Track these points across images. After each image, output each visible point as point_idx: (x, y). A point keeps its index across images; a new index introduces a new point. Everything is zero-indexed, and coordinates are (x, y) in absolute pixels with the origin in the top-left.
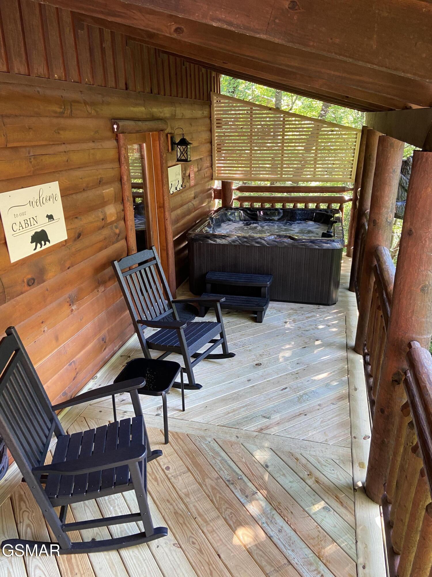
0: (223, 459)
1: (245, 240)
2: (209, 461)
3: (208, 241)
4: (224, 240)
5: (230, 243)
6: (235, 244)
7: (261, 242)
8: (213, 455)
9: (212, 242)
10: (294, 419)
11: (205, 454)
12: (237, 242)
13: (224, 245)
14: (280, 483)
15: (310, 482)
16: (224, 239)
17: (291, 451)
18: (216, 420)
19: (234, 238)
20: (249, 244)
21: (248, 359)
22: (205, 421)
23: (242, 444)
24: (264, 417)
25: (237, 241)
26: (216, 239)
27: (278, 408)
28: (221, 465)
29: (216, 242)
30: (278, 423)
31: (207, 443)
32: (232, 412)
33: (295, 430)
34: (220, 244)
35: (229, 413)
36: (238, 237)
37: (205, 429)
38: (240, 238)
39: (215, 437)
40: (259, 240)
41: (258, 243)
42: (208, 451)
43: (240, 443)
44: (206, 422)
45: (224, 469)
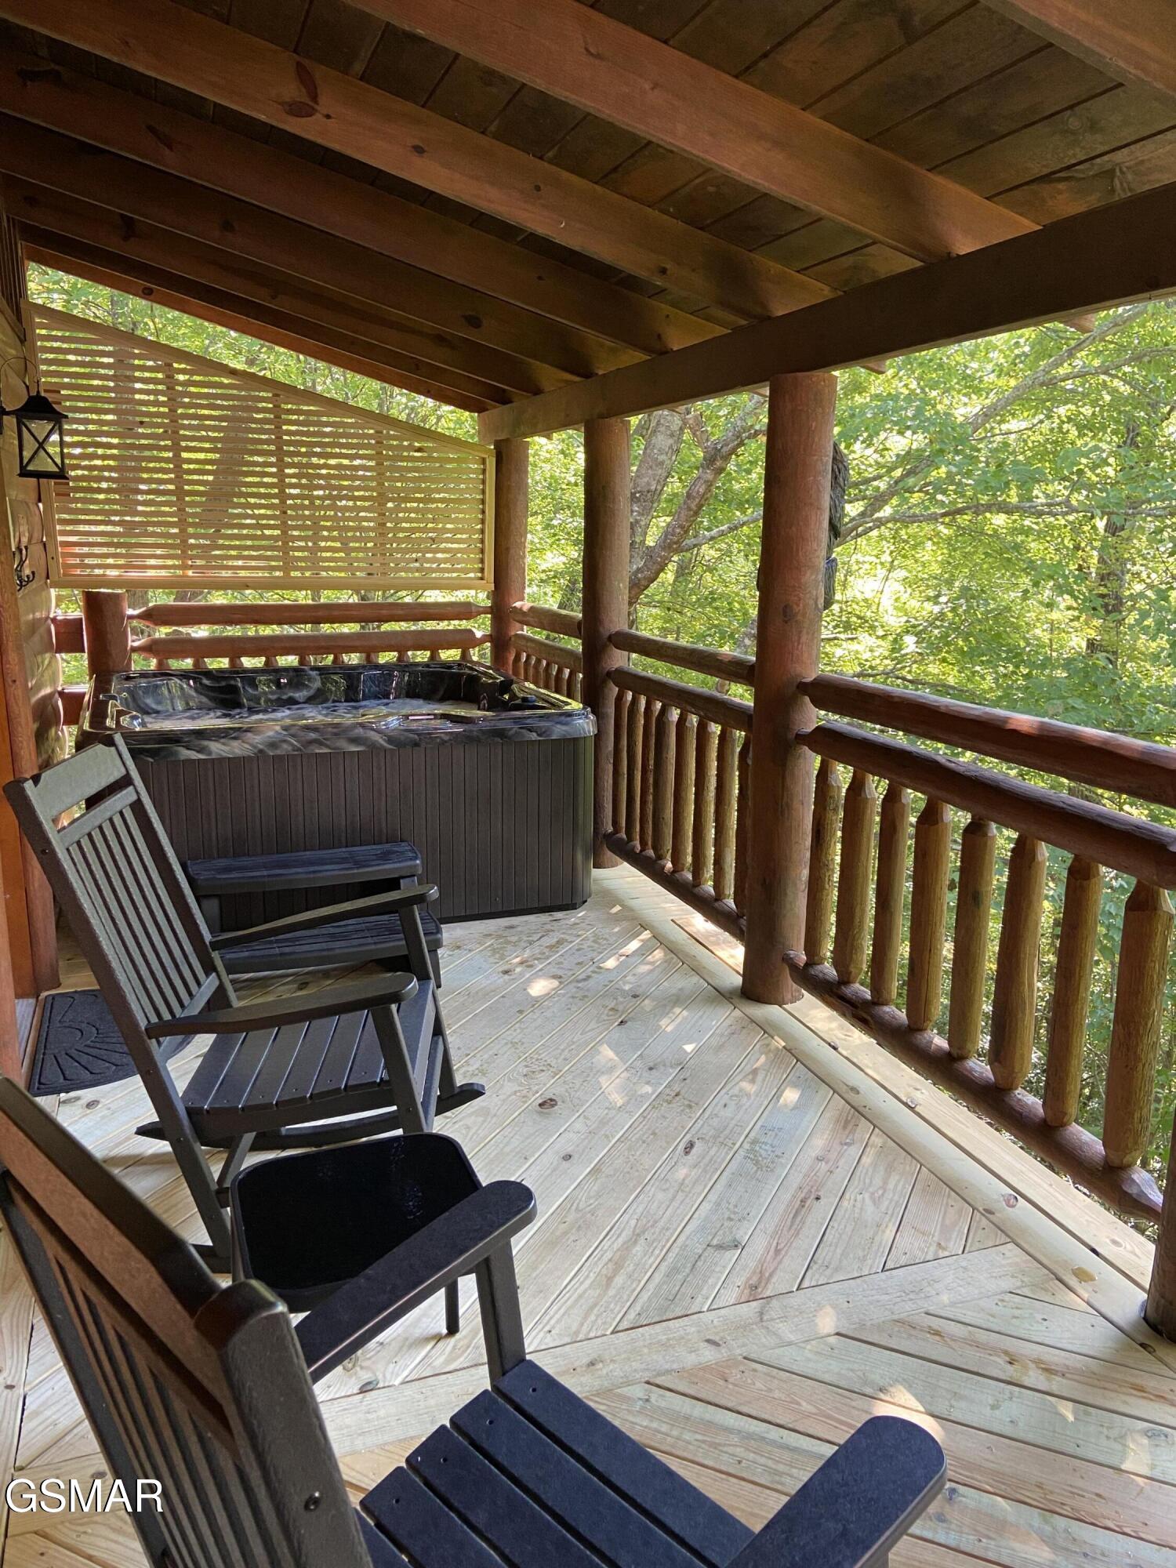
0: (749, 1436)
1: (313, 735)
2: (710, 1463)
3: (176, 753)
4: (235, 743)
5: (261, 751)
6: (278, 752)
7: (367, 739)
8: (699, 1437)
9: (194, 755)
10: (803, 1222)
11: (673, 1446)
12: (285, 746)
13: (235, 763)
14: (974, 1425)
15: (1035, 1378)
16: (235, 738)
17: (896, 1317)
18: (593, 1317)
19: (271, 733)
20: (328, 747)
21: (501, 1097)
22: (560, 1335)
23: (745, 1358)
24: (720, 1247)
25: (285, 741)
26: (206, 743)
27: (731, 1207)
28: (762, 1460)
29: (210, 753)
30: (777, 1251)
31: (643, 1408)
32: (616, 1272)
33: (839, 1251)
34: (221, 760)
35: (610, 1279)
36: (285, 728)
37: (586, 1361)
38: (293, 731)
39: (647, 1376)
40: (360, 731)
41: (355, 741)
42: (675, 1433)
43: (740, 1358)
44: (567, 1340)
45: (781, 1468)
